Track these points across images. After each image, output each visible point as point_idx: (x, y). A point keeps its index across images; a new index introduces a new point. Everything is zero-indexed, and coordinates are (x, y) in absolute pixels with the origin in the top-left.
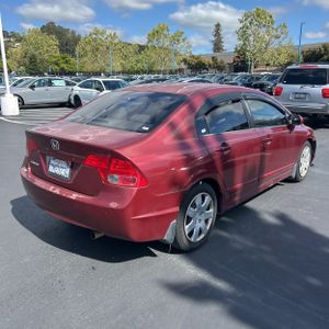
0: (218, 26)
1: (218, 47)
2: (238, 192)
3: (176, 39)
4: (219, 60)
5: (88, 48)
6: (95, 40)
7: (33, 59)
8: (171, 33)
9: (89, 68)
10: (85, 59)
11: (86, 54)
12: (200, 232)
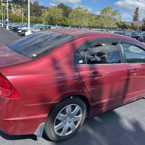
0: (137, 8)
1: (135, 18)
2: (105, 105)
3: (114, 13)
4: (135, 25)
5: (74, 15)
6: (78, 12)
7: (51, 18)
8: (113, 11)
9: (74, 24)
10: (73, 20)
11: (73, 18)
12: (69, 129)
